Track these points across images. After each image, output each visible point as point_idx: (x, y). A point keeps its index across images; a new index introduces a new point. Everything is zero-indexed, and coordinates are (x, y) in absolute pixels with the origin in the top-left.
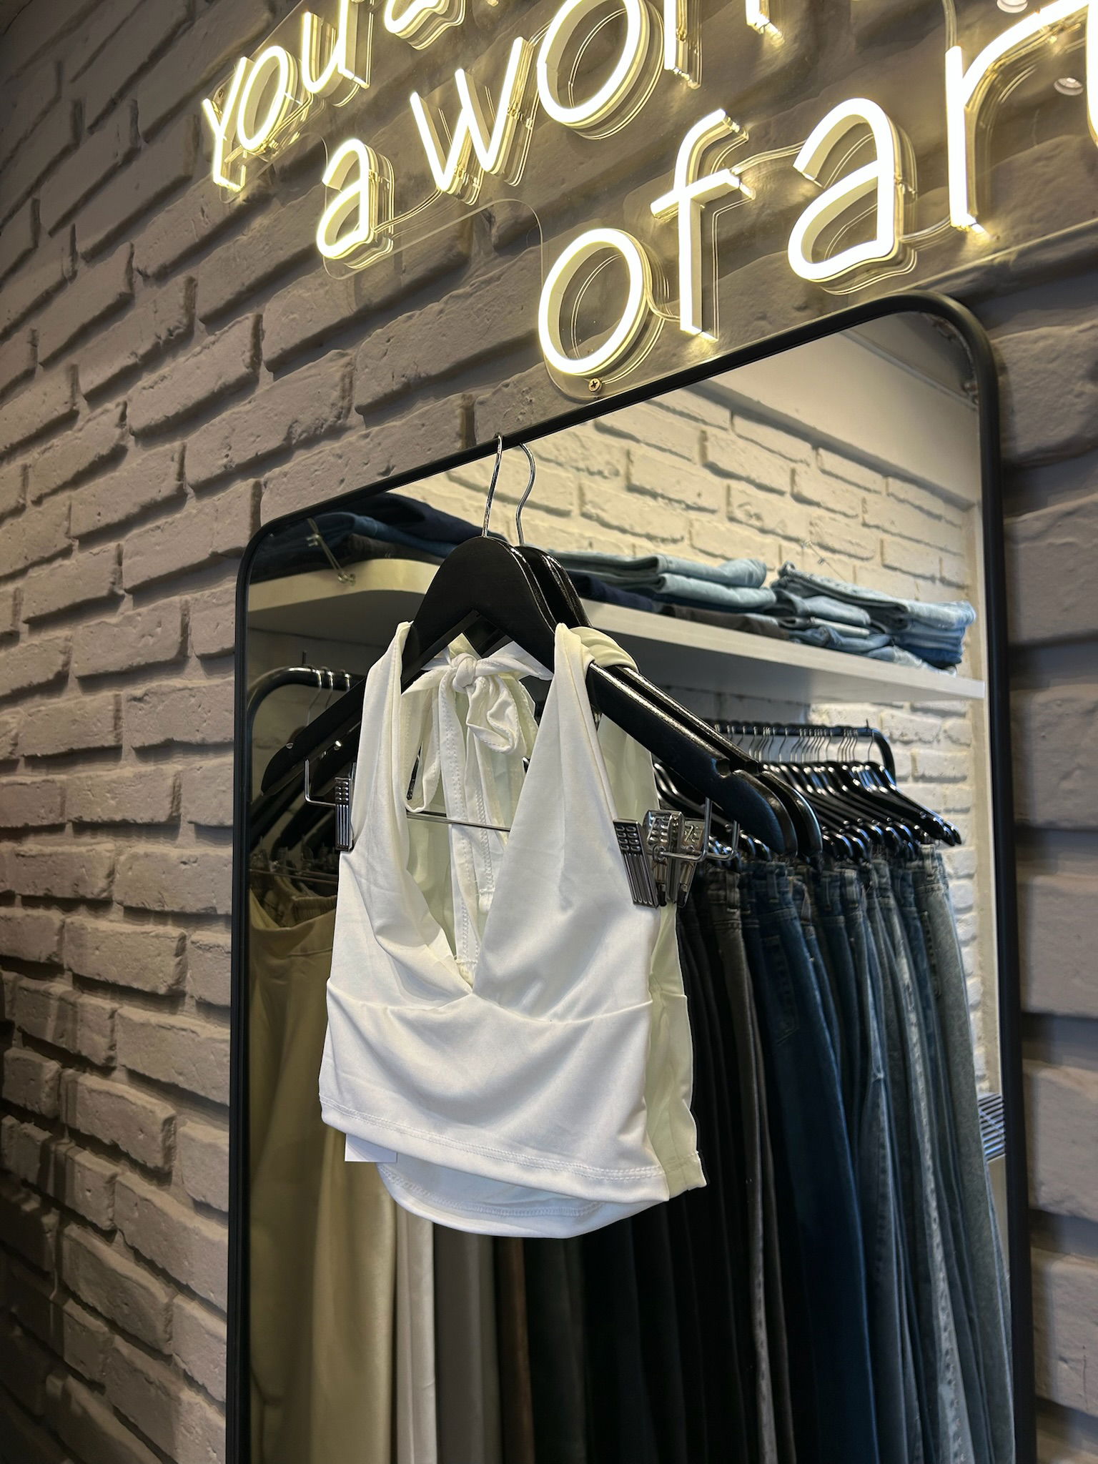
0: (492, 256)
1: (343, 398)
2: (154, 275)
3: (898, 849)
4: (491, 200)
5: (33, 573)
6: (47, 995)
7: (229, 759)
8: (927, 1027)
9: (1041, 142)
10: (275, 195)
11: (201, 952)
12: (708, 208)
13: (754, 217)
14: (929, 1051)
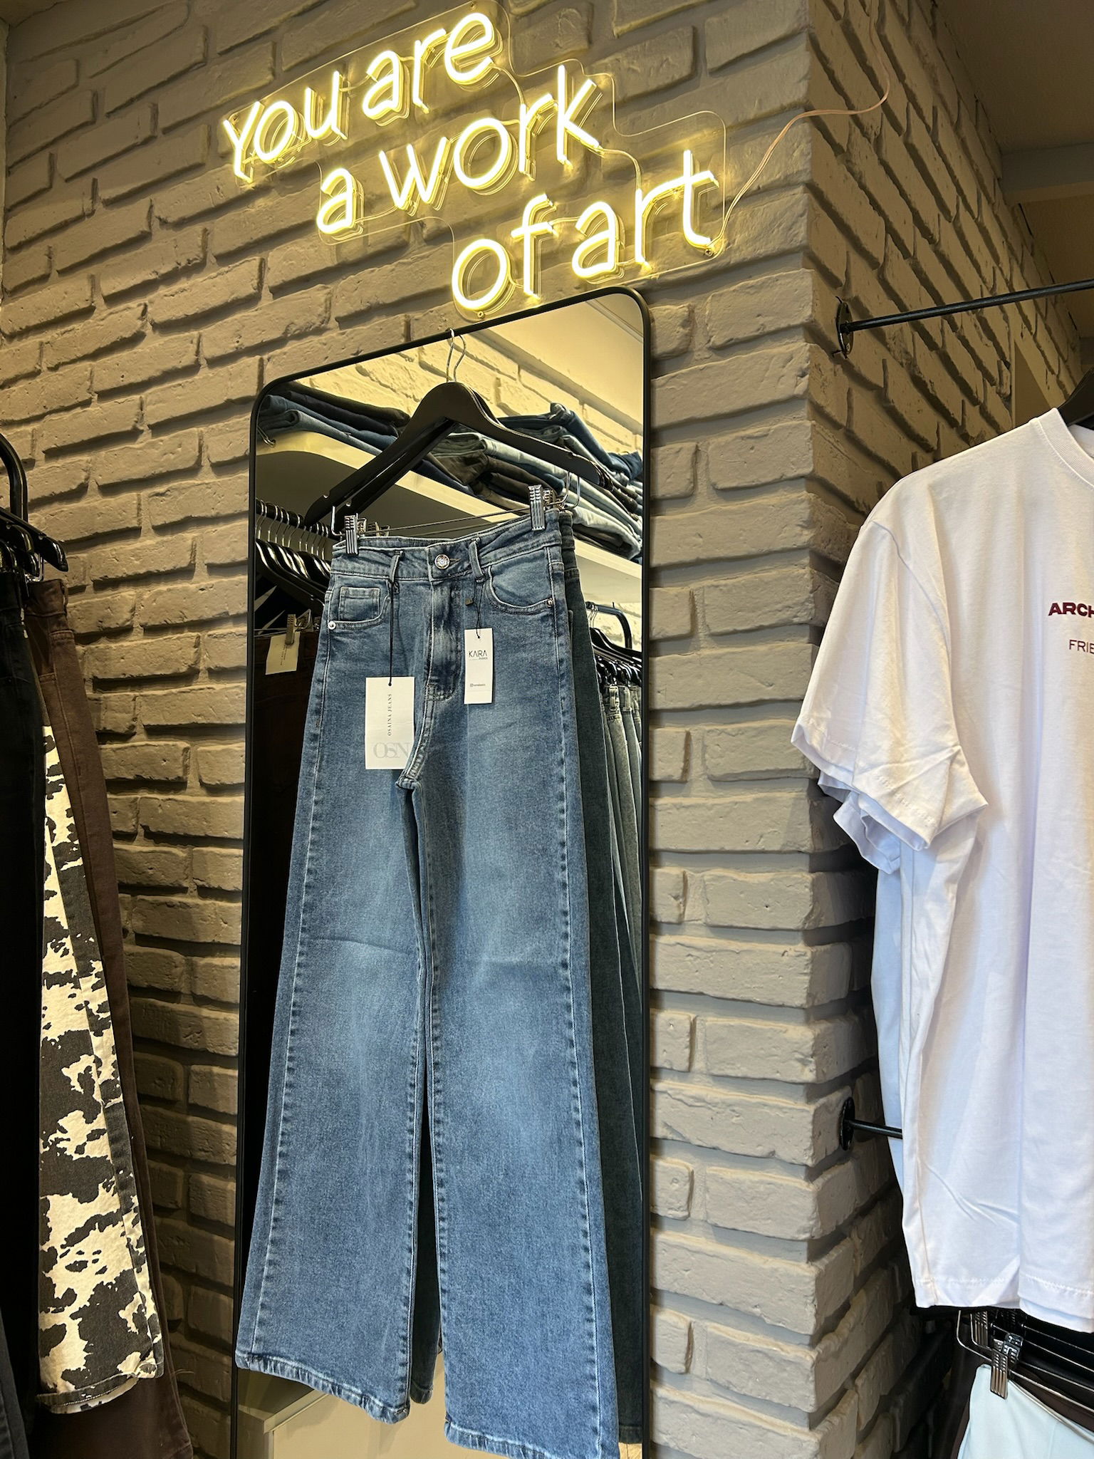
0: (423, 245)
1: (326, 312)
2: (172, 223)
4: (424, 216)
5: (50, 418)
7: (246, 522)
9: (667, 234)
10: (275, 188)
11: (216, 641)
12: (537, 238)
13: (558, 245)
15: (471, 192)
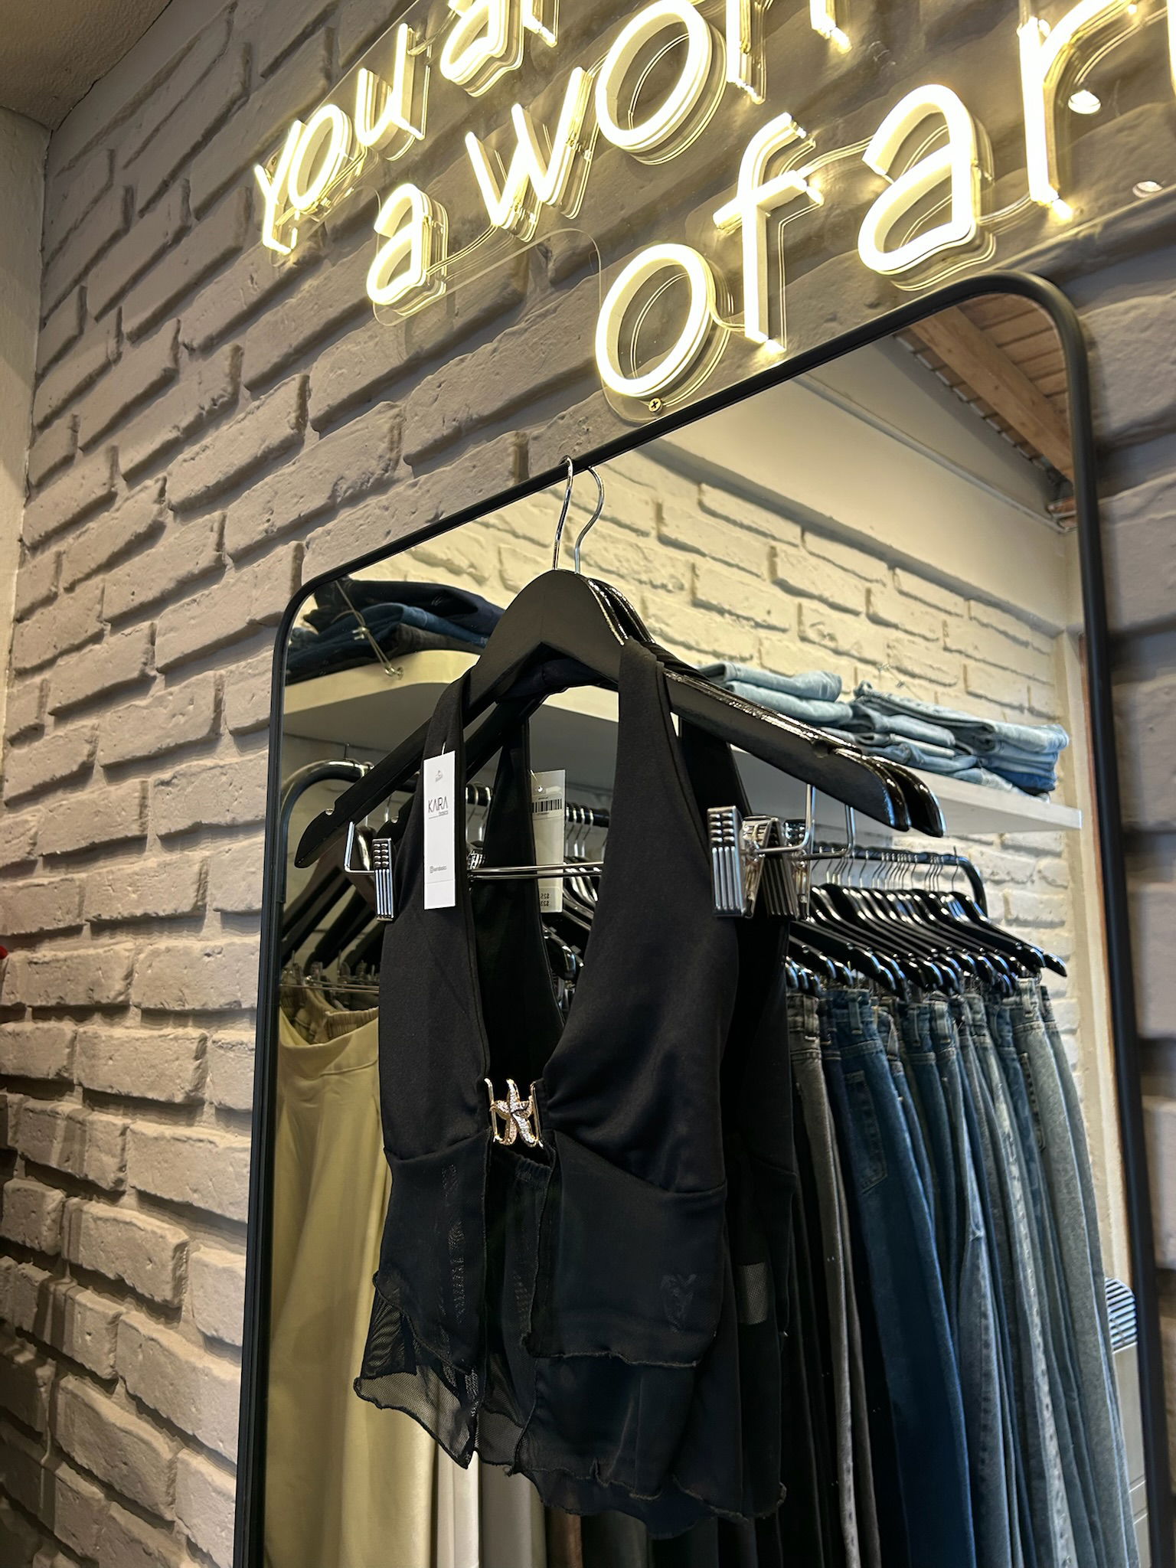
0: (549, 292)
1: (391, 450)
2: (200, 347)
3: (993, 981)
4: (547, 232)
5: (60, 662)
6: (54, 1114)
7: (260, 838)
8: (1031, 1184)
9: (1126, 112)
10: (326, 257)
11: (222, 1052)
12: (774, 214)
13: (822, 220)
14: (1035, 1211)
15: (628, 158)
